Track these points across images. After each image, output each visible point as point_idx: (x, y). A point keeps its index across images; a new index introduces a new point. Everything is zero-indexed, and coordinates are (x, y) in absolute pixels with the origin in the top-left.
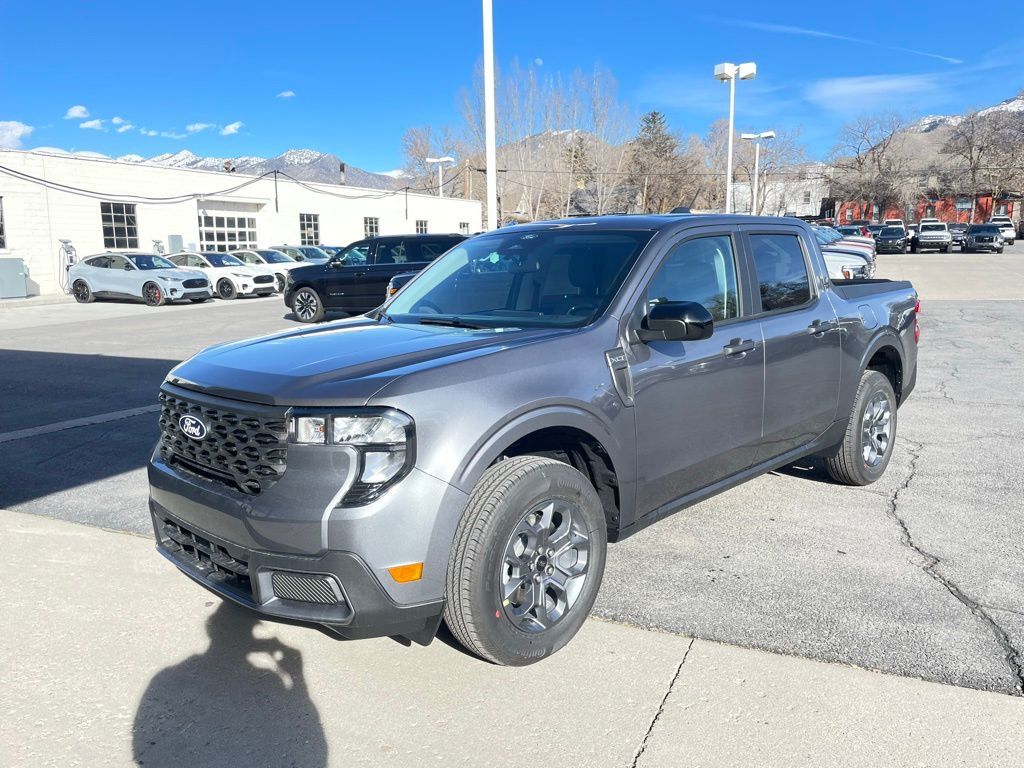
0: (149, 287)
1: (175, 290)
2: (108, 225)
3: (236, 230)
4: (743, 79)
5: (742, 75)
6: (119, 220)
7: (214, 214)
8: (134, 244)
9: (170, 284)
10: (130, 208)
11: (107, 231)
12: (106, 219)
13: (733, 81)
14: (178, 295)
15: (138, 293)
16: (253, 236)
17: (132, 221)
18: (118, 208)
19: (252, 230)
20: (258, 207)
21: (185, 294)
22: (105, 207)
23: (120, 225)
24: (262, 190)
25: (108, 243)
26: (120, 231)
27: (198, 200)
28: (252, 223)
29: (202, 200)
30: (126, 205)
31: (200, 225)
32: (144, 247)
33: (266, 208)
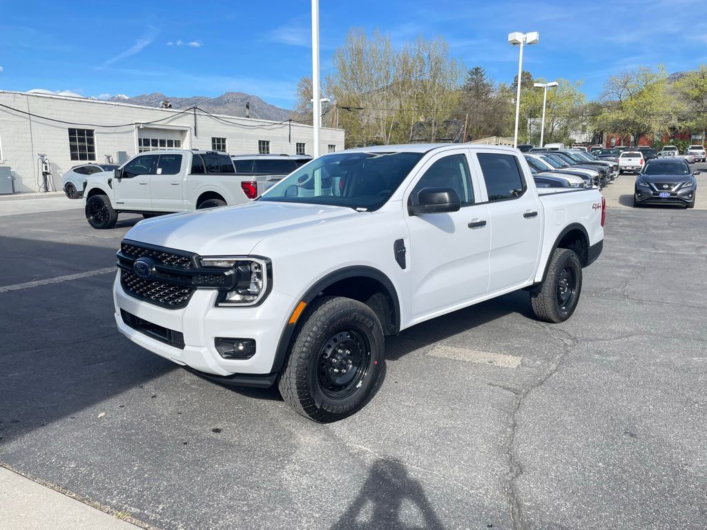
2: (73, 143)
4: (530, 44)
5: (528, 42)
6: (81, 142)
7: (151, 136)
8: (92, 157)
10: (90, 133)
11: (73, 148)
12: (72, 140)
13: (522, 45)
17: (91, 141)
18: (81, 132)
20: (183, 132)
22: (72, 132)
23: (82, 144)
24: (186, 122)
25: (74, 157)
26: (82, 148)
27: (139, 128)
28: (178, 144)
29: (141, 127)
30: (87, 130)
31: (140, 144)
32: (100, 160)
33: (188, 134)
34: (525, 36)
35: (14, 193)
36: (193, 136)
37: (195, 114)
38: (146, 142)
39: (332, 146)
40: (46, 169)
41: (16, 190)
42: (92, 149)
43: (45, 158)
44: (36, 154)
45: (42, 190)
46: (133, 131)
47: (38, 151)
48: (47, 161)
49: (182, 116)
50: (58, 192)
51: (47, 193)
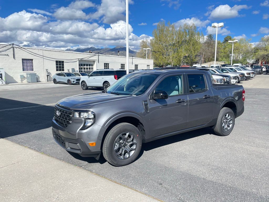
0: (69, 81)
1: (74, 81)
2: (57, 66)
3: (88, 67)
5: (219, 26)
6: (60, 65)
7: (83, 63)
8: (63, 70)
9: (73, 80)
10: (63, 62)
11: (57, 67)
12: (57, 64)
13: (217, 27)
14: (75, 82)
15: (66, 82)
16: (92, 68)
17: (63, 65)
18: (60, 62)
19: (92, 67)
20: (94, 61)
21: (76, 82)
22: (57, 62)
23: (60, 66)
24: (95, 58)
25: (57, 70)
26: (60, 67)
27: (79, 60)
28: (92, 65)
29: (80, 60)
30: (62, 61)
31: (79, 66)
32: (66, 71)
33: (96, 62)
34: (218, 24)
35: (37, 82)
36: (98, 63)
37: (98, 55)
38: (82, 65)
39: (148, 65)
40: (48, 74)
41: (38, 81)
42: (63, 67)
43: (48, 70)
44: (45, 69)
45: (46, 81)
46: (77, 61)
47: (46, 68)
48: (48, 72)
49: (94, 56)
50: (51, 82)
51: (48, 82)
